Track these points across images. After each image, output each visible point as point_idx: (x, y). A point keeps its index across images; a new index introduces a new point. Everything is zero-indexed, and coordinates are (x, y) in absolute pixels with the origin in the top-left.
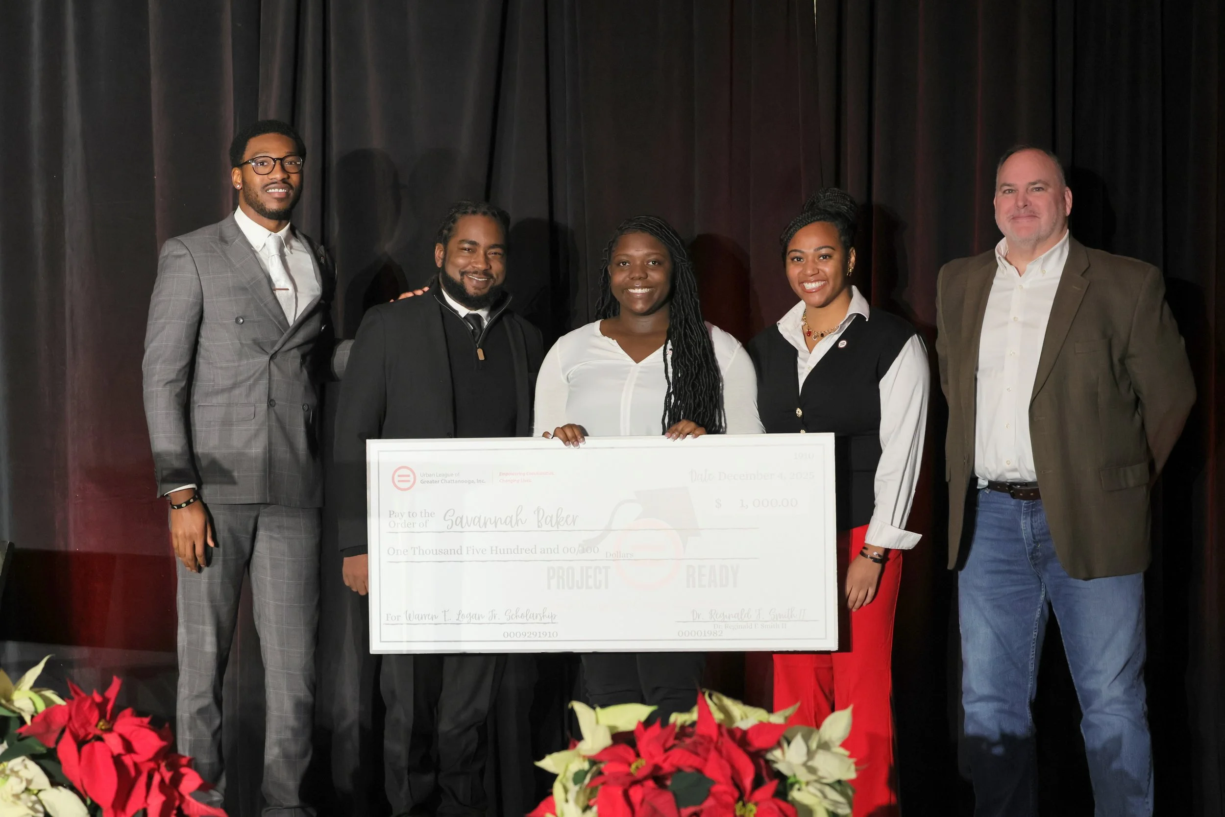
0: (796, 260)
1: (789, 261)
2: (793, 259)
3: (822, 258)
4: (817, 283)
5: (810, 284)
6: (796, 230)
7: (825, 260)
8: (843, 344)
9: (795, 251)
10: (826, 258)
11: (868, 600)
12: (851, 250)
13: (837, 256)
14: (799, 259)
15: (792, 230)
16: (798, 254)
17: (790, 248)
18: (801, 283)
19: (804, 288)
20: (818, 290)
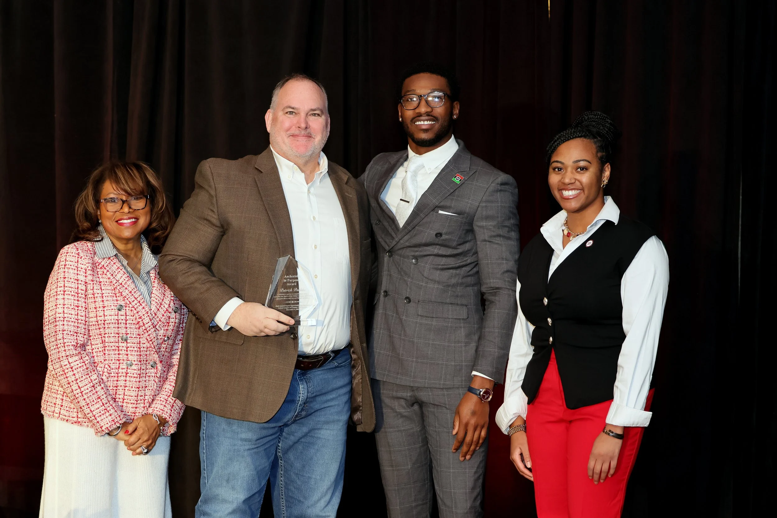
0: (557, 170)
1: (551, 170)
2: (554, 169)
3: (579, 170)
4: (573, 191)
5: (567, 192)
6: (559, 144)
7: (582, 172)
8: (590, 244)
9: (557, 162)
10: (583, 170)
11: (612, 472)
12: (606, 165)
13: (593, 170)
14: (560, 169)
15: (556, 144)
16: (559, 165)
17: (554, 158)
18: (560, 190)
19: (561, 195)
20: (575, 197)
